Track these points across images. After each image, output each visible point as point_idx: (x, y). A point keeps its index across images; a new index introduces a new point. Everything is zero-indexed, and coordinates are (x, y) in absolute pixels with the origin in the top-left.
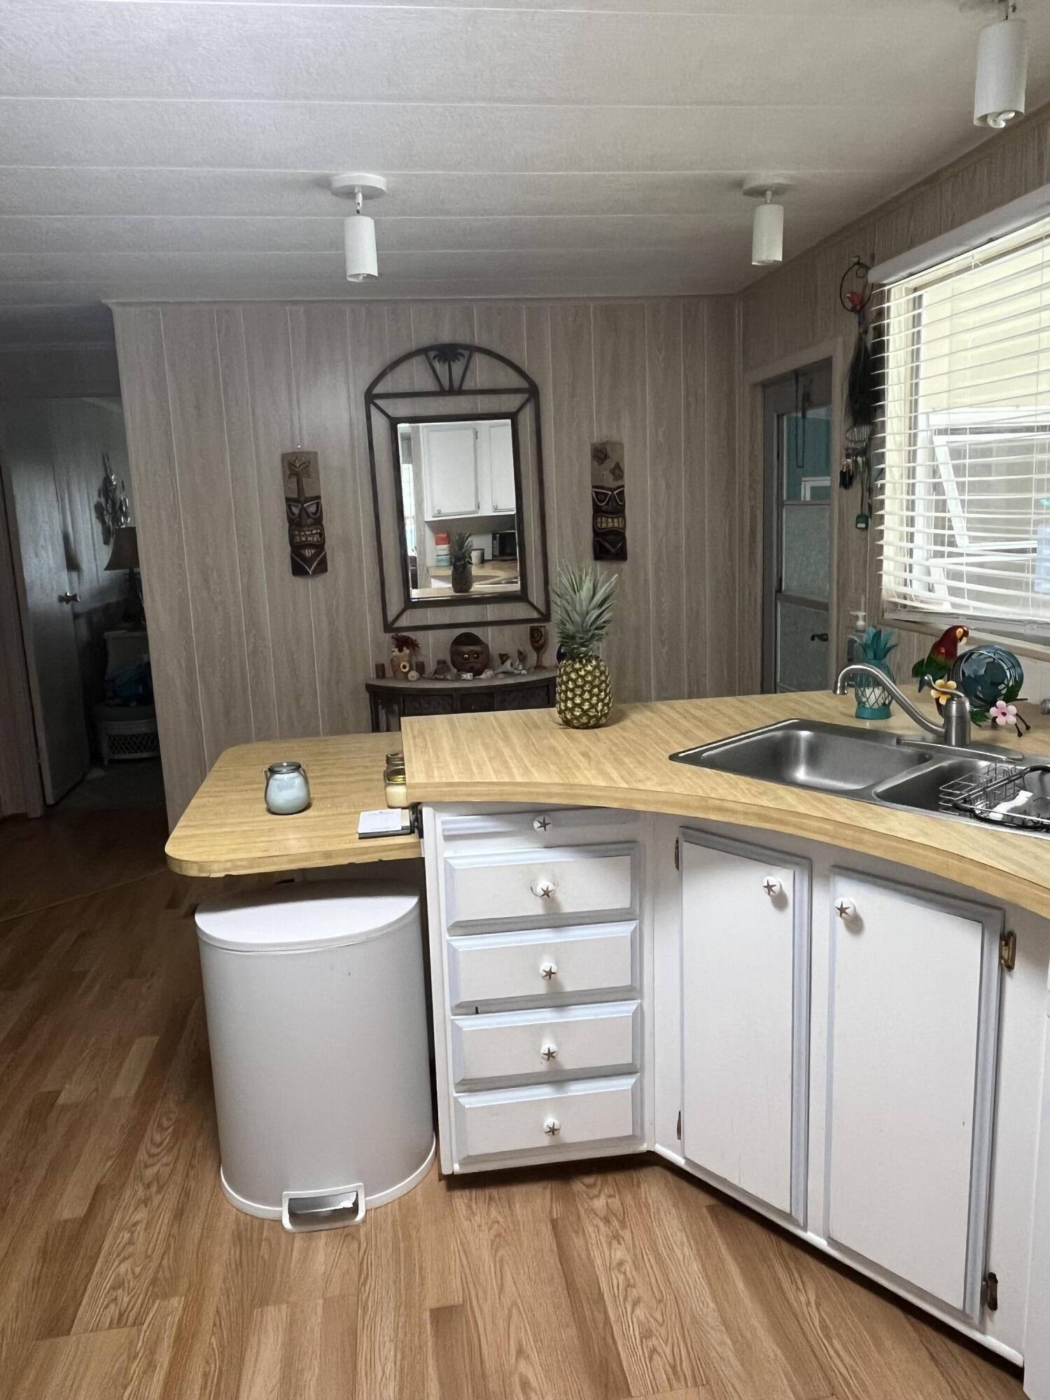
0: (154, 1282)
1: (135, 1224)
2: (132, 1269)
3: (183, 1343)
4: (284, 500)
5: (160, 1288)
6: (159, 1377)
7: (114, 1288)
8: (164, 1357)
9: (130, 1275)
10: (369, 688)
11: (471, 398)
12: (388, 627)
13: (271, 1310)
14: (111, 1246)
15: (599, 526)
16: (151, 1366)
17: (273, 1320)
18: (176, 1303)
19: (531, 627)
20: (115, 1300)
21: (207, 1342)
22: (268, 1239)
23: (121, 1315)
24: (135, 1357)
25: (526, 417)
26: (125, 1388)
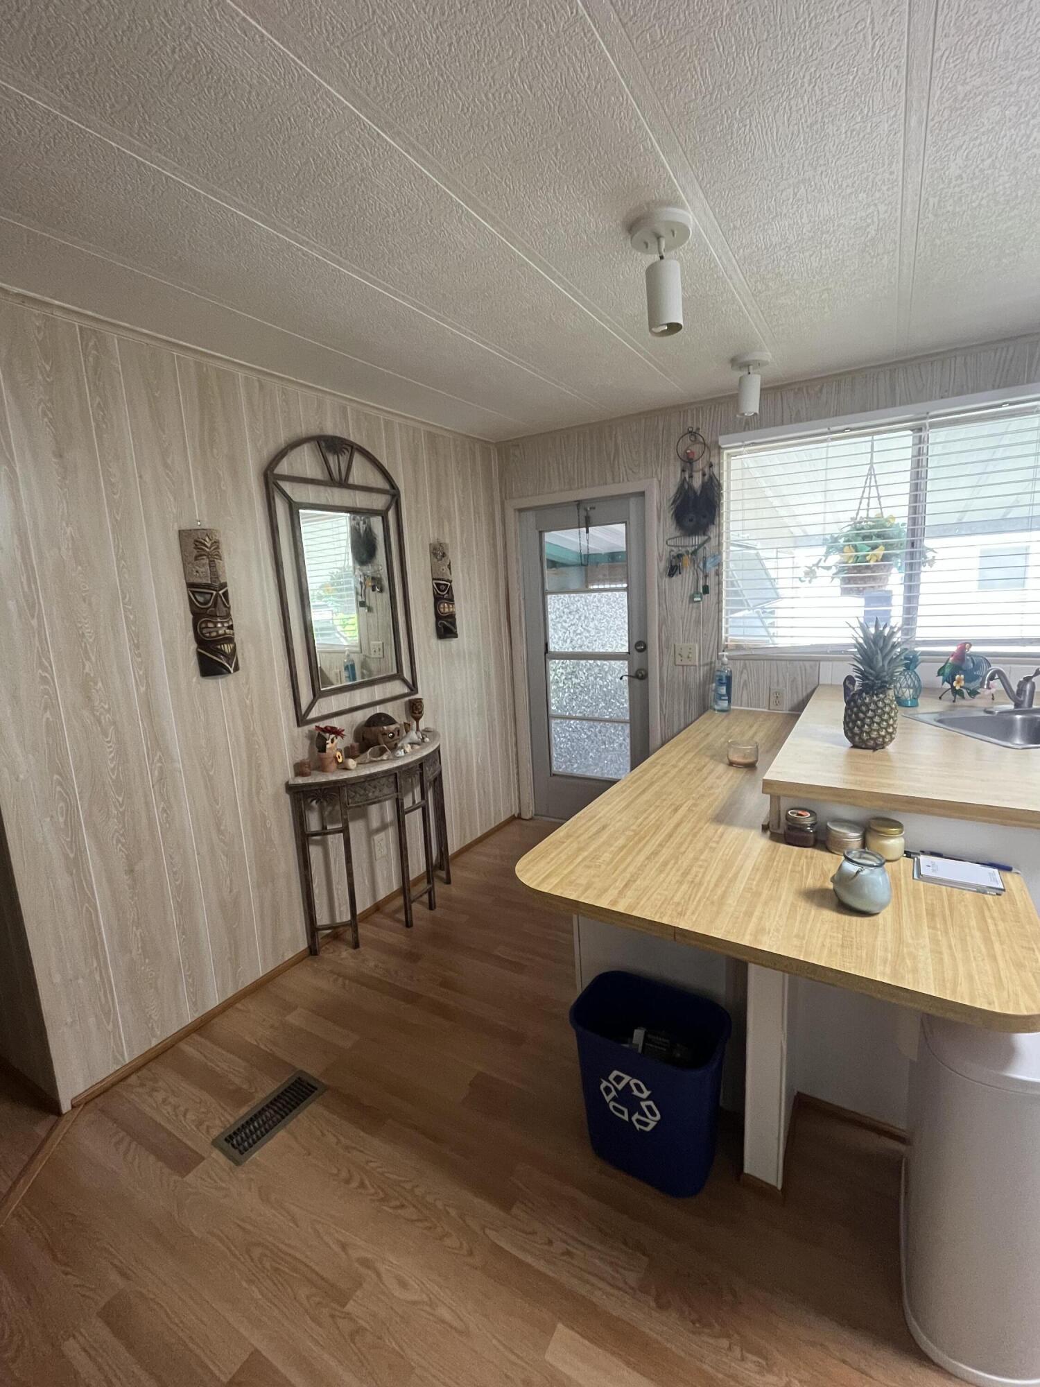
4: (185, 585)
10: (290, 788)
11: (351, 492)
12: (301, 720)
15: (442, 610)
19: (410, 701)
25: (391, 515)
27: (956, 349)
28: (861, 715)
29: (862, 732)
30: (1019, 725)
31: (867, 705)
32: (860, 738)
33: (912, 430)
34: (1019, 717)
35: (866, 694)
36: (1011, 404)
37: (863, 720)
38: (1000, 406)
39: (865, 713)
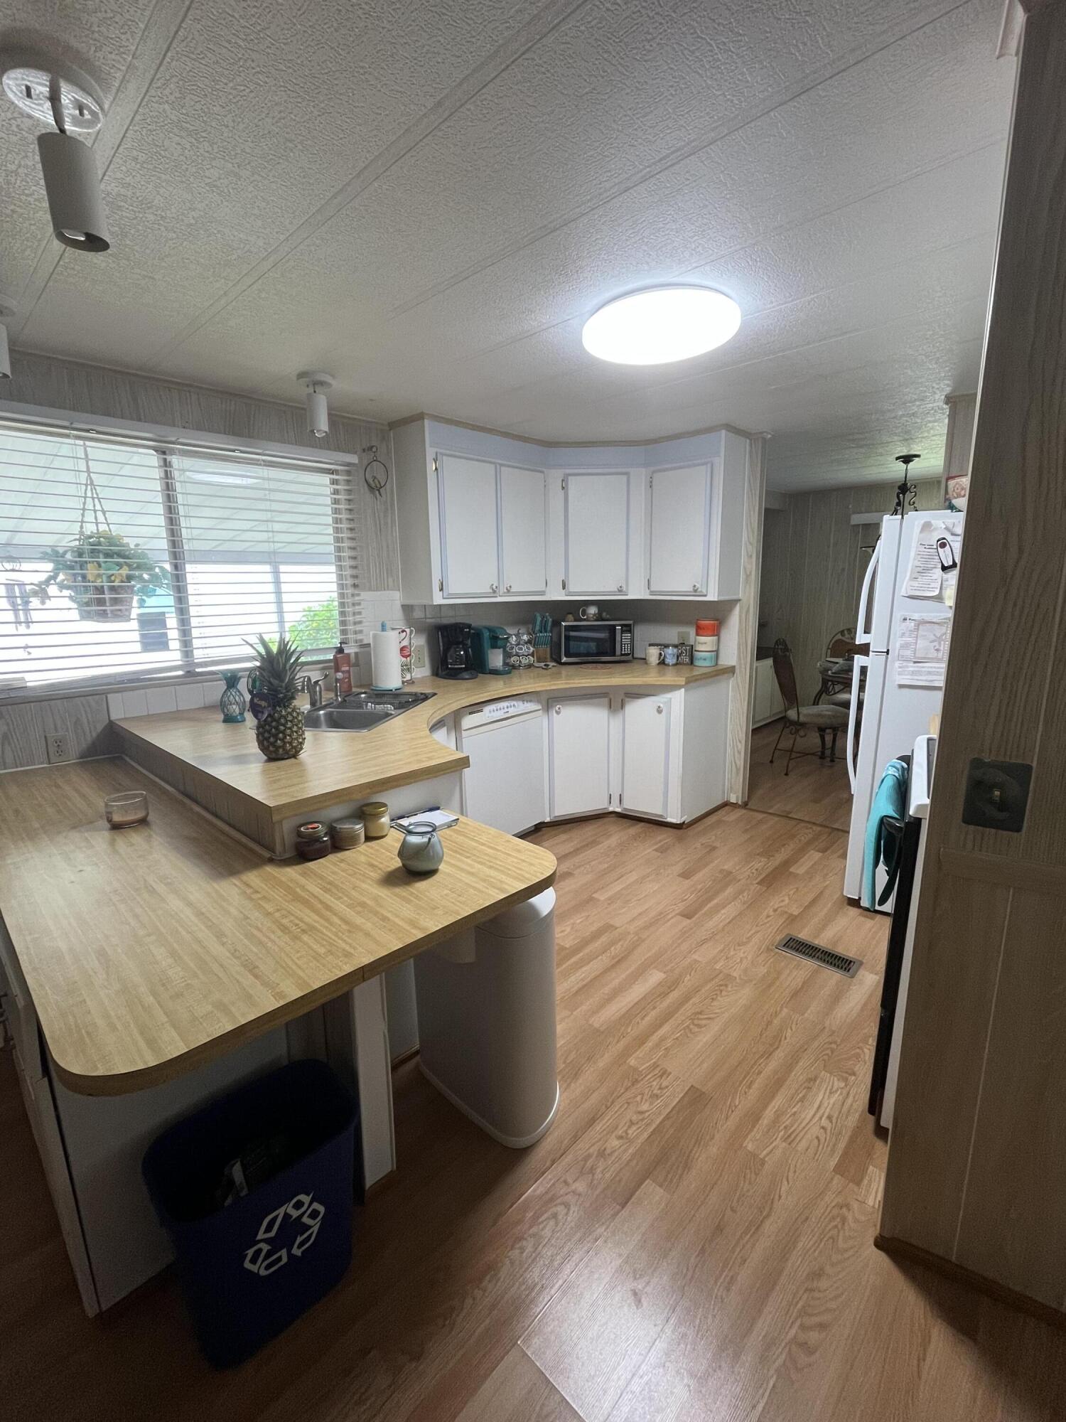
0: (635, 1082)
1: (621, 1137)
2: (641, 1101)
3: (641, 1040)
5: (634, 1078)
6: (661, 1032)
7: (657, 1096)
8: (655, 1038)
9: (645, 1097)
13: (596, 1025)
14: (645, 1130)
16: (663, 1039)
17: (599, 1021)
18: (632, 1061)
20: (660, 1088)
21: (633, 1031)
22: (564, 1062)
23: (661, 1076)
24: (666, 1049)
26: (677, 1038)
27: (191, 386)
28: (282, 728)
29: (285, 743)
30: (322, 718)
31: (285, 717)
32: (284, 750)
33: (156, 451)
34: (322, 712)
35: (280, 707)
36: (242, 452)
37: (283, 732)
38: (234, 451)
39: (284, 725)
